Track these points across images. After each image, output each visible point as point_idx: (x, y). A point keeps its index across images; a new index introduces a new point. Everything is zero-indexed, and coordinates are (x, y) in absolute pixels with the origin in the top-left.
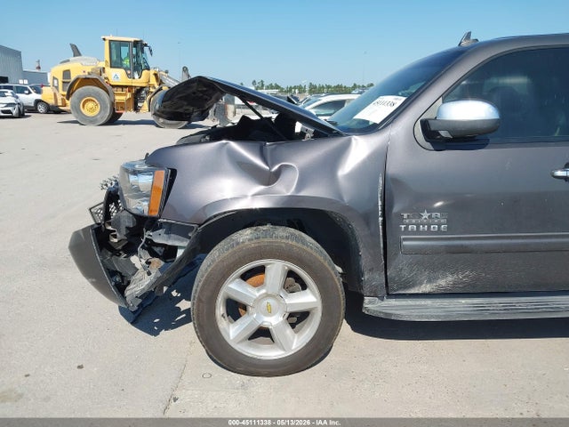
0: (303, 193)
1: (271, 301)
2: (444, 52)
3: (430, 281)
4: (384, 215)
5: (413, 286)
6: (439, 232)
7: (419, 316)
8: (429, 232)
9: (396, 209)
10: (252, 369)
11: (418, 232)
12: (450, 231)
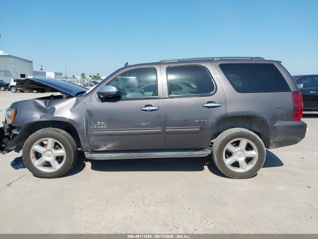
1: (49, 152)
3: (104, 146)
5: (99, 148)
6: (104, 128)
8: (101, 128)
12: (107, 128)
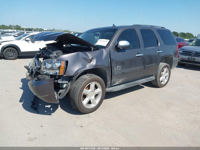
0: (98, 64)
1: (92, 93)
2: (103, 28)
4: (111, 68)
6: (120, 70)
7: (117, 90)
8: (119, 70)
9: (113, 66)
10: (89, 111)
11: (117, 71)
12: (122, 69)
